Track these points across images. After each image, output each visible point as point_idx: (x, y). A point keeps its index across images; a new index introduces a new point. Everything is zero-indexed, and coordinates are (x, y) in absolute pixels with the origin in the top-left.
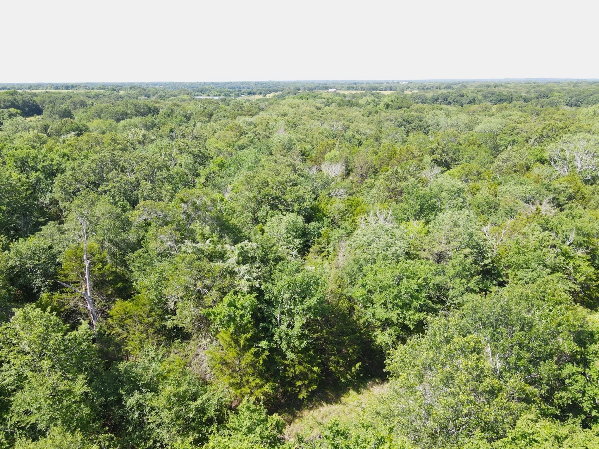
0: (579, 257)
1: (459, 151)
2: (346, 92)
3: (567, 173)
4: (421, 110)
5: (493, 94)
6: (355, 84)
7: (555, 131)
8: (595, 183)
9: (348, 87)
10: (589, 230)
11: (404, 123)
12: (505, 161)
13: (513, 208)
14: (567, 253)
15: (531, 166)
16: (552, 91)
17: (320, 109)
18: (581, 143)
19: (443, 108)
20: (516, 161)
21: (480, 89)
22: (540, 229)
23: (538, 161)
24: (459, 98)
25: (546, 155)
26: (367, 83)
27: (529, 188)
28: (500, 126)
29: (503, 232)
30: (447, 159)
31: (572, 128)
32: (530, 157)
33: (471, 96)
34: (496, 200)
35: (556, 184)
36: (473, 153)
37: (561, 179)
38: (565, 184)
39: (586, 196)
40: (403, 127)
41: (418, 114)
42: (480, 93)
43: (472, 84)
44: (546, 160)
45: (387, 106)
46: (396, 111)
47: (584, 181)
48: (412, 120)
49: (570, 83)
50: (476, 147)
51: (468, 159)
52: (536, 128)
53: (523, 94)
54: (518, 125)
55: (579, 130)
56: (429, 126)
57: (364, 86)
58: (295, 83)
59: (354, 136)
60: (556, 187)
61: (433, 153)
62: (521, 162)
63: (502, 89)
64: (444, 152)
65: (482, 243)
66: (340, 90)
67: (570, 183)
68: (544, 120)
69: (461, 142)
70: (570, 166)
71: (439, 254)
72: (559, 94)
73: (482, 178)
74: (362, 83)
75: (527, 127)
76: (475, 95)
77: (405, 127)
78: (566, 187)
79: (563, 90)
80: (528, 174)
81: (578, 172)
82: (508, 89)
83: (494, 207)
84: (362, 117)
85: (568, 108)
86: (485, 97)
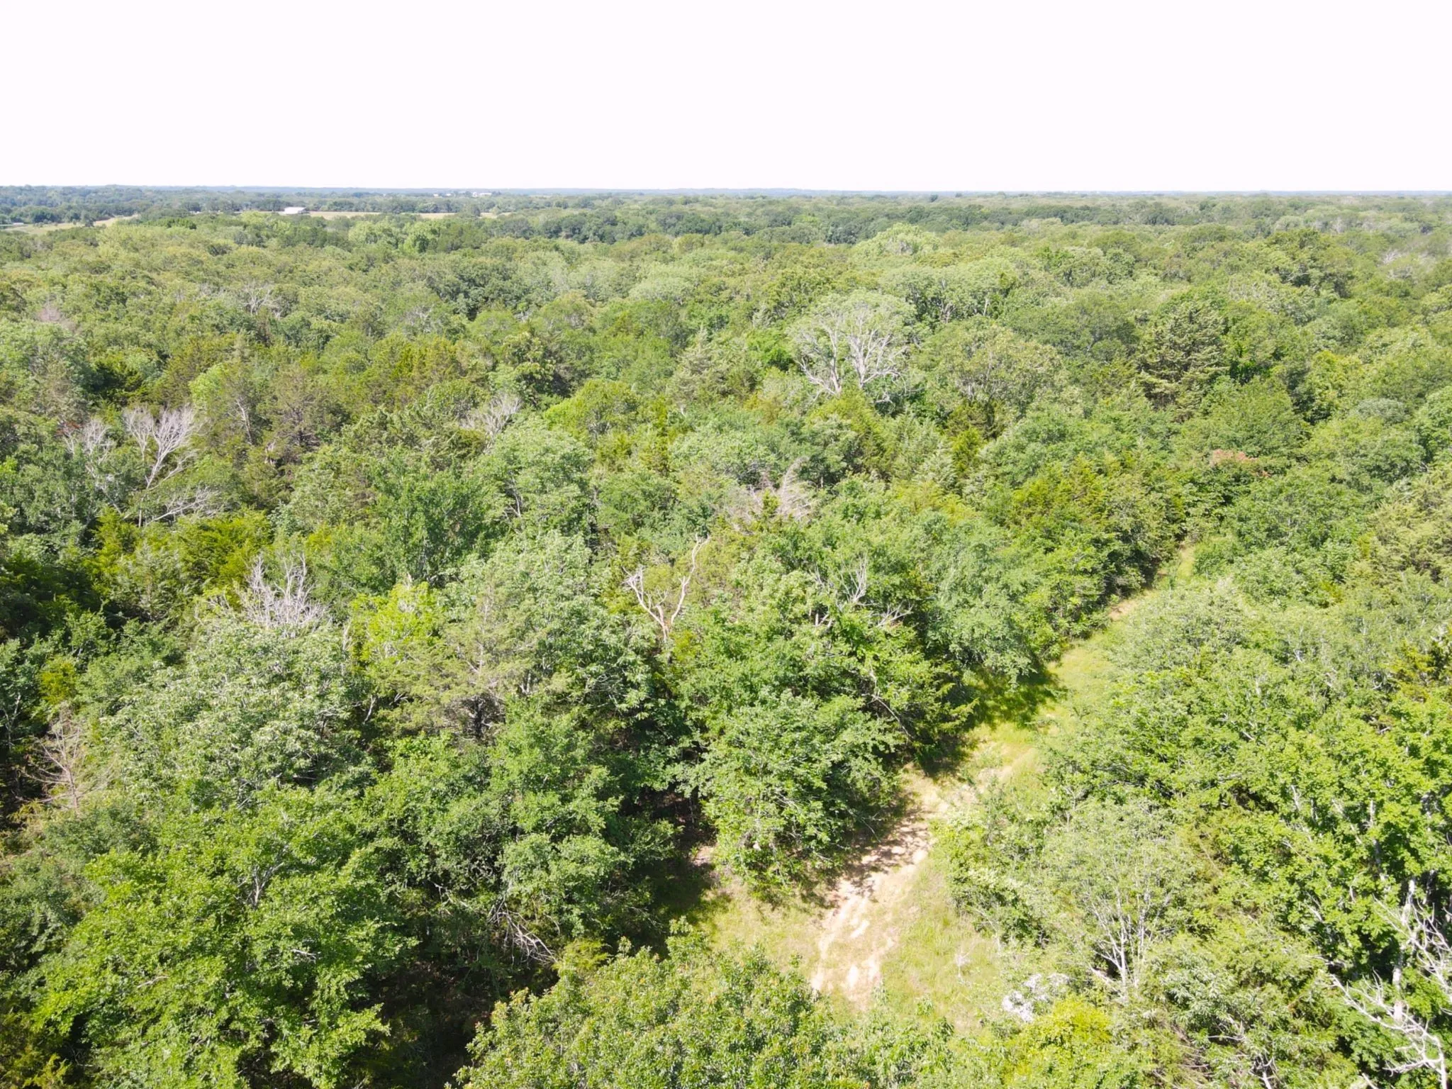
0: (887, 635)
1: (592, 350)
2: (329, 216)
3: (839, 390)
4: (509, 253)
5: (679, 218)
6: (358, 195)
7: (806, 292)
8: (902, 411)
9: (335, 204)
10: (904, 554)
11: (464, 286)
12: (696, 370)
13: (707, 503)
14: (853, 628)
15: (759, 379)
16: (797, 211)
17: (224, 253)
18: (861, 313)
19: (561, 247)
20: (723, 366)
21: (651, 207)
22: (778, 565)
23: (772, 363)
24: (608, 228)
25: (789, 349)
26: (389, 195)
27: (750, 437)
28: (687, 284)
29: (684, 584)
30: (562, 372)
31: (840, 282)
32: (754, 355)
33: (633, 222)
34: (667, 482)
35: (814, 422)
36: (624, 352)
37: (829, 405)
38: (836, 418)
39: (885, 445)
40: (462, 295)
41: (497, 261)
42: (653, 217)
43: (637, 198)
44: (791, 361)
45: (423, 245)
46: (442, 254)
47: (876, 407)
48: (483, 277)
49: (830, 198)
50: (631, 337)
51: (613, 370)
52: (765, 286)
53: (743, 219)
54: (725, 279)
55: (853, 283)
56: (526, 291)
57: (379, 200)
58: (188, 191)
59: (308, 324)
60: (816, 427)
61: (519, 356)
62: (735, 369)
63: (698, 207)
64: (548, 353)
65: (612, 640)
66: (316, 209)
67: (846, 415)
68: (781, 266)
69: (597, 325)
70: (842, 371)
71: (477, 703)
72: (812, 218)
73: (639, 418)
74: (378, 193)
75: (747, 284)
76: (641, 221)
77: (466, 295)
78: (840, 427)
79: (819, 210)
80: (752, 397)
81: (860, 386)
82: (712, 209)
83: (663, 502)
84: (346, 272)
85: (832, 246)
86: (665, 225)
